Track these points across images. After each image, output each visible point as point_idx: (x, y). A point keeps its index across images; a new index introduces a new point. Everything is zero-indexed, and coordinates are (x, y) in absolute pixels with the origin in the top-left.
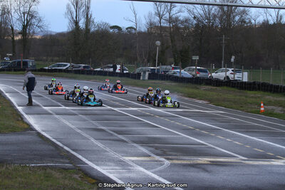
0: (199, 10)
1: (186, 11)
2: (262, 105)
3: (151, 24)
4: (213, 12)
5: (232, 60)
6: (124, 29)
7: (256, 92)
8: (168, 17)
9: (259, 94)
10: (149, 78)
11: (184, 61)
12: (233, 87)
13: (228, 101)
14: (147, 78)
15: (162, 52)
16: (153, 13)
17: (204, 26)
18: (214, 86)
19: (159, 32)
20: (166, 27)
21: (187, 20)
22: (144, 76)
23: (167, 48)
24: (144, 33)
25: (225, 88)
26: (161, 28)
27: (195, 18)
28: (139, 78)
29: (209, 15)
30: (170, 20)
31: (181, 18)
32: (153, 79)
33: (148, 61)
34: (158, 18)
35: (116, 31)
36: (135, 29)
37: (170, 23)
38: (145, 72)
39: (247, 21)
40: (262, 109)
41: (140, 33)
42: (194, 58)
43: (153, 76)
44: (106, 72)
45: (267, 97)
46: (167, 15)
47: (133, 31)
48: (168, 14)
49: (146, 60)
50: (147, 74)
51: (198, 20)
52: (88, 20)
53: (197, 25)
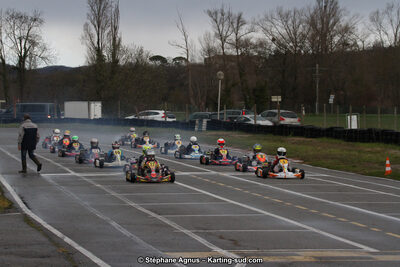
0: (280, 30)
1: (261, 30)
2: (388, 162)
3: (209, 51)
4: (300, 30)
5: (331, 101)
6: (170, 61)
7: (374, 144)
8: (234, 40)
9: (377, 147)
10: (208, 129)
11: (260, 104)
12: (336, 137)
13: (332, 159)
14: (204, 127)
15: (227, 92)
16: (213, 33)
17: (288, 52)
18: (307, 137)
19: (222, 62)
20: (231, 56)
21: (262, 44)
22: (201, 126)
23: (234, 85)
24: (200, 65)
25: (325, 139)
26: (226, 57)
27: (273, 40)
28: (193, 129)
29: (295, 34)
30: (238, 44)
31: (253, 41)
32: (214, 129)
33: (207, 105)
34: (219, 41)
35: (158, 63)
36: (186, 60)
37: (237, 48)
38: (201, 121)
39: (351, 43)
40: (388, 169)
41: (195, 66)
42: (274, 99)
43: (214, 125)
44: (143, 121)
45: (393, 151)
46: (232, 37)
47: (184, 63)
48: (234, 34)
49: (203, 104)
50: (205, 121)
51: (280, 44)
52: (116, 46)
53: (277, 52)
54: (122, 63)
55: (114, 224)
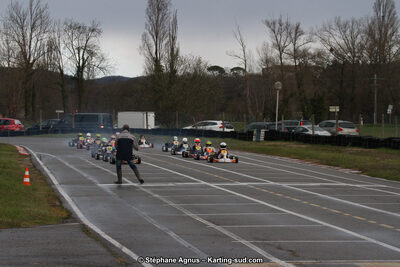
0: (337, 40)
1: (319, 40)
3: (267, 61)
4: (357, 41)
5: (389, 111)
6: (228, 71)
8: (292, 49)
10: (265, 139)
11: (318, 115)
12: (395, 148)
14: (262, 138)
15: (285, 102)
16: (270, 44)
17: (346, 62)
18: (365, 147)
19: (280, 72)
20: (289, 66)
21: (320, 54)
22: (258, 136)
23: (292, 95)
24: (258, 76)
25: (383, 150)
26: (284, 68)
27: (331, 50)
28: (251, 139)
29: (353, 44)
30: (296, 54)
31: (312, 51)
32: (272, 140)
33: (265, 116)
34: (277, 52)
35: (216, 73)
36: (244, 71)
37: (295, 58)
38: (259, 132)
41: (253, 76)
42: (332, 109)
43: (271, 136)
44: (201, 131)
46: (291, 47)
47: (241, 73)
48: (292, 44)
49: (261, 114)
50: (263, 132)
51: (337, 54)
52: (174, 56)
54: (180, 73)
55: (172, 234)
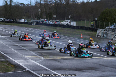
2: (82, 35)
3: (37, 3)
5: (70, 17)
6: (26, 5)
9: (80, 31)
10: (36, 24)
11: (50, 18)
12: (70, 28)
13: (68, 34)
14: (35, 24)
15: (41, 14)
17: (58, 3)
18: (62, 27)
19: (40, 6)
20: (43, 4)
21: (51, 1)
22: (34, 24)
23: (43, 12)
24: (34, 6)
25: (67, 28)
26: (41, 4)
28: (32, 24)
31: (49, 0)
32: (37, 25)
35: (22, 5)
36: (30, 5)
37: (44, 2)
38: (34, 22)
39: (76, 1)
40: (82, 37)
41: (32, 6)
42: (54, 16)
43: (38, 23)
44: (18, 22)
45: (84, 32)
47: (29, 5)
49: (35, 17)
50: (35, 22)
53: (55, 3)
